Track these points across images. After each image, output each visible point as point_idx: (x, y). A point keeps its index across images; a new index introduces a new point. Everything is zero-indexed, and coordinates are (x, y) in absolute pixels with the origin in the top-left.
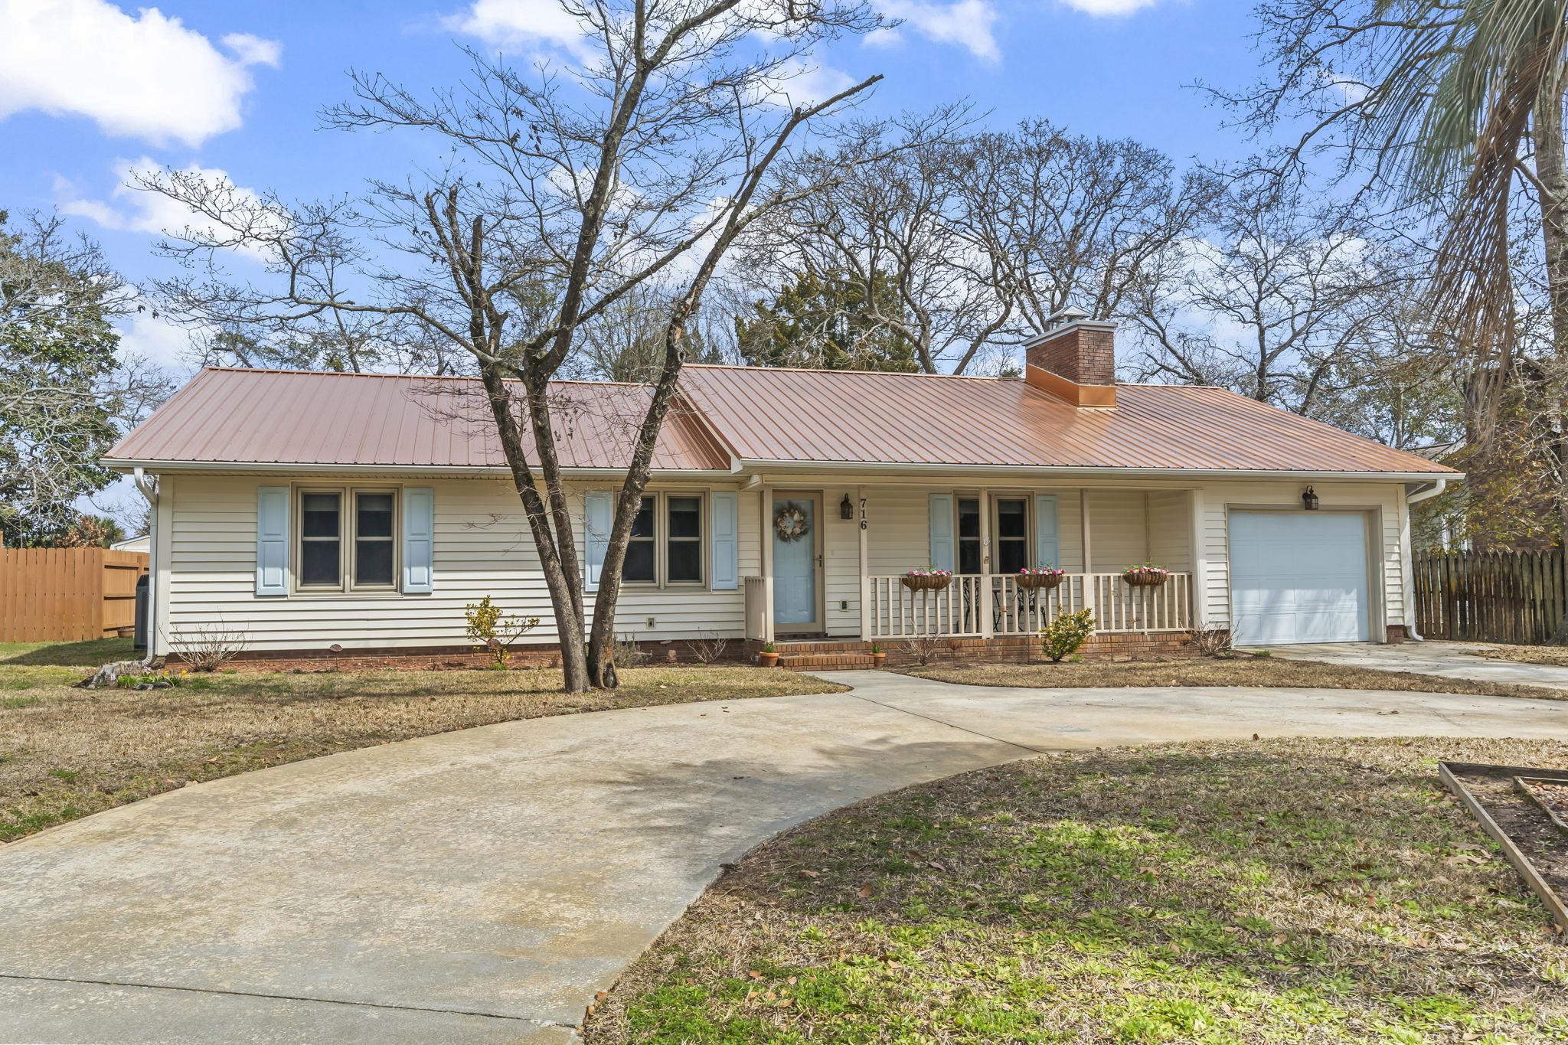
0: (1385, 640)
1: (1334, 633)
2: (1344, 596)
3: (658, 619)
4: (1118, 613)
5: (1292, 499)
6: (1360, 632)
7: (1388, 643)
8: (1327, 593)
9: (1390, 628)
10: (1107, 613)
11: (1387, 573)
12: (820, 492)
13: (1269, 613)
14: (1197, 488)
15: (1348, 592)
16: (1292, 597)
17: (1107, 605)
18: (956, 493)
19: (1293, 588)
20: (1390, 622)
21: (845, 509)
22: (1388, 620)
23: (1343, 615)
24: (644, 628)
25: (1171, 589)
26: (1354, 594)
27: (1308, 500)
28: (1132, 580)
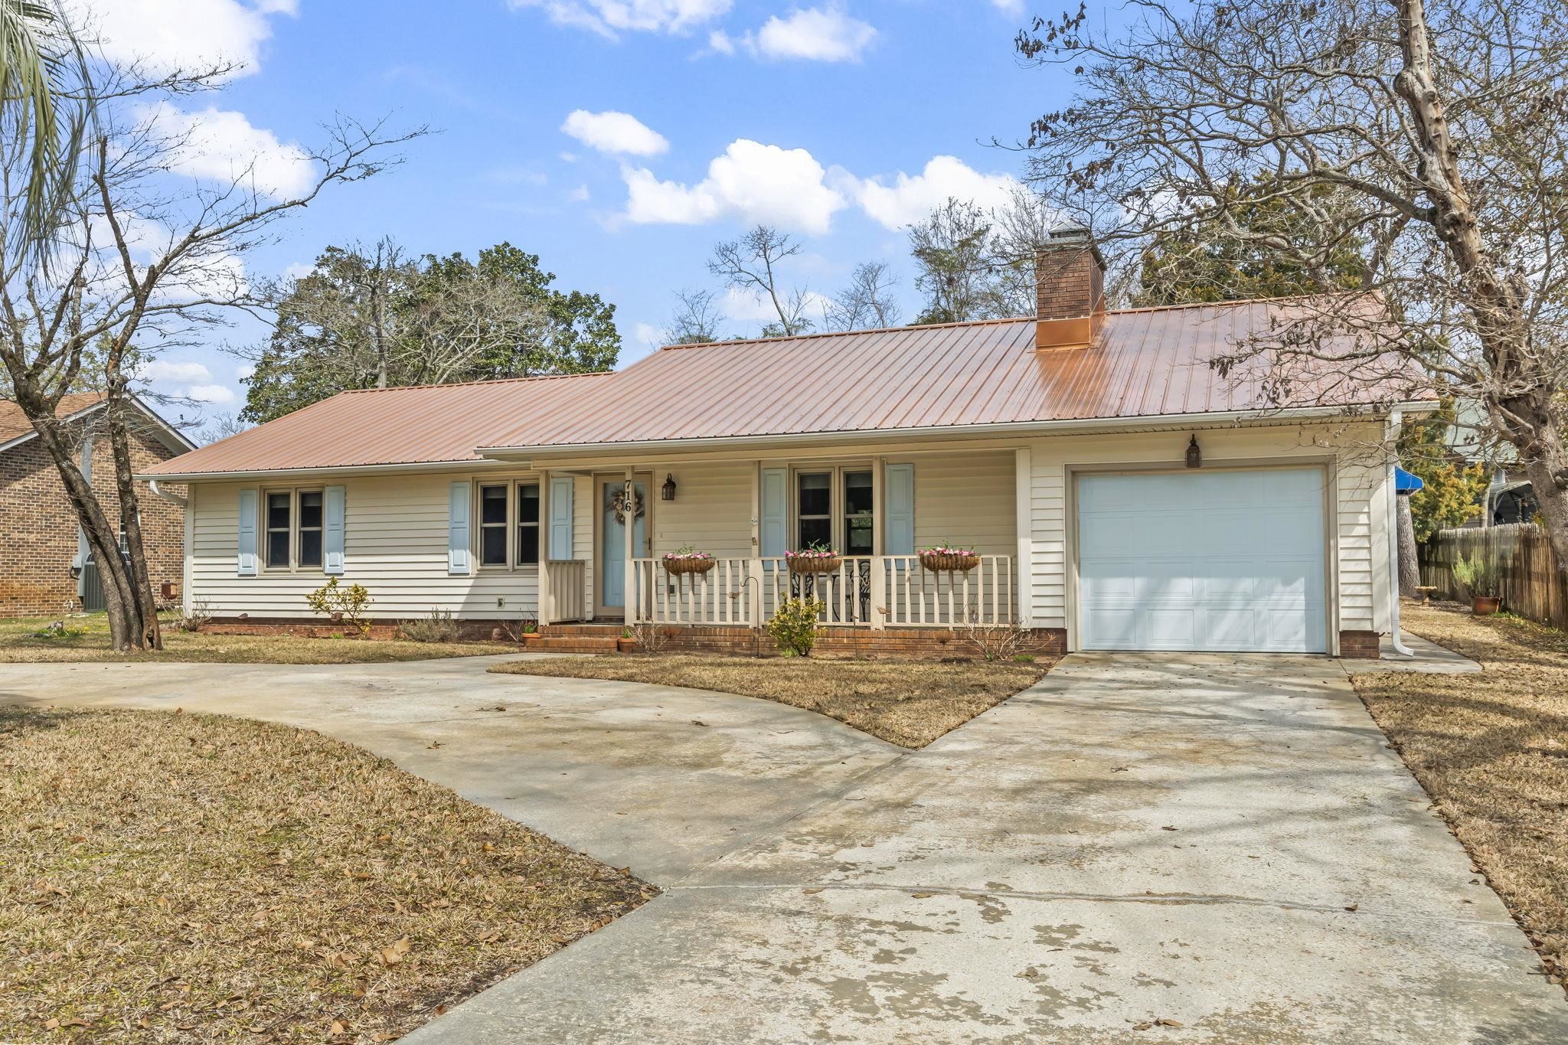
0: (1337, 652)
1: (1263, 640)
2: (1279, 588)
3: (507, 599)
4: (915, 604)
5: (1176, 454)
6: (1308, 640)
7: (1343, 656)
8: (1247, 584)
9: (1344, 634)
10: (901, 604)
11: (1342, 555)
12: (650, 473)
13: (1143, 610)
14: (1021, 447)
15: (1288, 582)
16: (1183, 588)
17: (901, 595)
18: (792, 468)
19: (1191, 574)
20: (1343, 626)
21: (671, 488)
22: (1341, 622)
23: (1278, 614)
24: (495, 607)
25: (988, 575)
26: (1300, 584)
27: (1194, 457)
28: (930, 564)
